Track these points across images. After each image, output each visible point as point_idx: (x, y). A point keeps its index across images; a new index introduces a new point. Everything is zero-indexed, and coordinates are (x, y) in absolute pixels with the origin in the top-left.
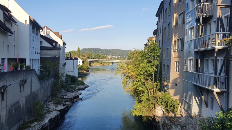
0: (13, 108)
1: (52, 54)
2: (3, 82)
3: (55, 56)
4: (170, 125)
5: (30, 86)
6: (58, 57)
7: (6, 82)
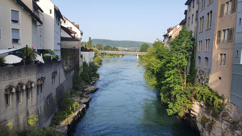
0: (48, 100)
1: (71, 45)
2: (41, 74)
3: (75, 47)
4: (213, 120)
5: (59, 78)
6: (78, 48)
7: (43, 73)
